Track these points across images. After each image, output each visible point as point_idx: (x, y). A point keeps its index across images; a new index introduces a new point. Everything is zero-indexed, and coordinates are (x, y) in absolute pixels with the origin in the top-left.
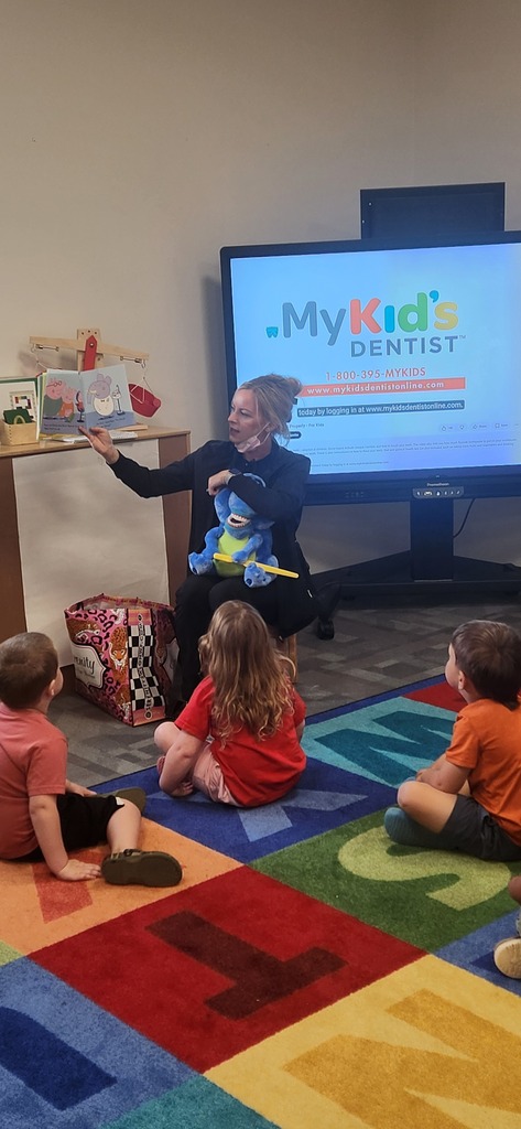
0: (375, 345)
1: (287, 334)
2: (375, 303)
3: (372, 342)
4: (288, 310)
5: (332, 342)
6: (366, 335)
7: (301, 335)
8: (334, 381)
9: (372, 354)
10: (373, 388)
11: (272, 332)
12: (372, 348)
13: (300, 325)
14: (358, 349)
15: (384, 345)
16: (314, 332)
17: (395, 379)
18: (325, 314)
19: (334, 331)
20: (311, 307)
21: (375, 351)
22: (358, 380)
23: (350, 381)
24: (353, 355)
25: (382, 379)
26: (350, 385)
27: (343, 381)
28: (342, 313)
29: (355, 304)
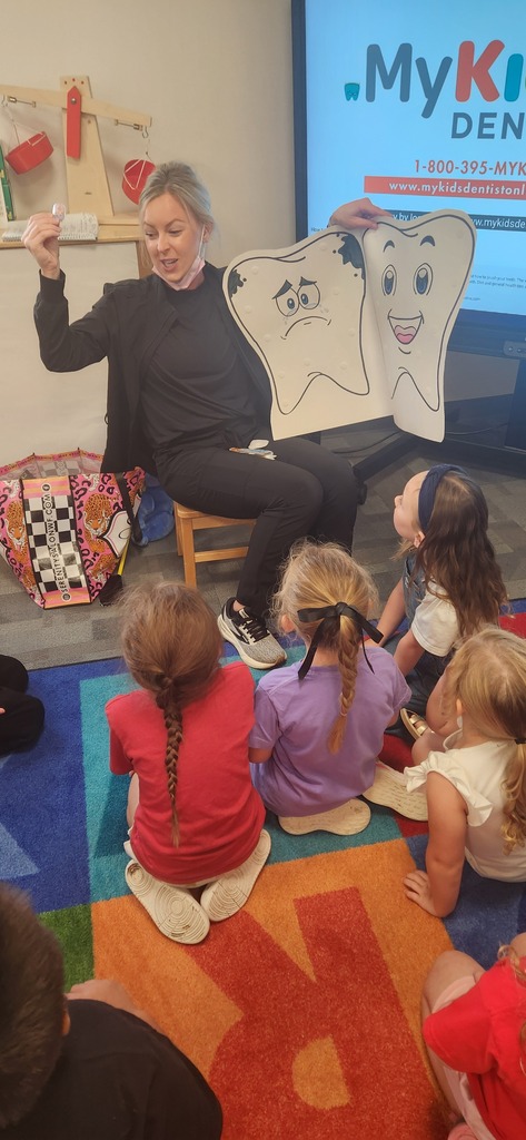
0: (487, 120)
1: (371, 97)
2: (495, 48)
3: (483, 116)
4: (374, 54)
5: (427, 113)
6: (476, 104)
7: (388, 97)
8: (424, 174)
9: (481, 135)
10: (474, 189)
11: (351, 91)
12: (482, 125)
13: (388, 84)
14: (462, 125)
15: (499, 122)
16: (405, 96)
17: (508, 177)
18: (422, 63)
19: (432, 93)
20: (405, 51)
21: (486, 131)
22: (456, 175)
23: (445, 175)
24: (455, 135)
25: (489, 176)
26: (444, 181)
27: (435, 175)
28: (447, 62)
29: (467, 48)
